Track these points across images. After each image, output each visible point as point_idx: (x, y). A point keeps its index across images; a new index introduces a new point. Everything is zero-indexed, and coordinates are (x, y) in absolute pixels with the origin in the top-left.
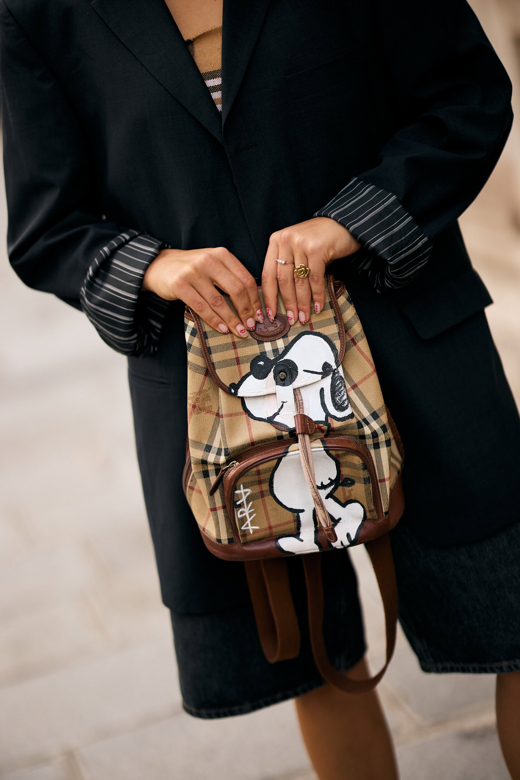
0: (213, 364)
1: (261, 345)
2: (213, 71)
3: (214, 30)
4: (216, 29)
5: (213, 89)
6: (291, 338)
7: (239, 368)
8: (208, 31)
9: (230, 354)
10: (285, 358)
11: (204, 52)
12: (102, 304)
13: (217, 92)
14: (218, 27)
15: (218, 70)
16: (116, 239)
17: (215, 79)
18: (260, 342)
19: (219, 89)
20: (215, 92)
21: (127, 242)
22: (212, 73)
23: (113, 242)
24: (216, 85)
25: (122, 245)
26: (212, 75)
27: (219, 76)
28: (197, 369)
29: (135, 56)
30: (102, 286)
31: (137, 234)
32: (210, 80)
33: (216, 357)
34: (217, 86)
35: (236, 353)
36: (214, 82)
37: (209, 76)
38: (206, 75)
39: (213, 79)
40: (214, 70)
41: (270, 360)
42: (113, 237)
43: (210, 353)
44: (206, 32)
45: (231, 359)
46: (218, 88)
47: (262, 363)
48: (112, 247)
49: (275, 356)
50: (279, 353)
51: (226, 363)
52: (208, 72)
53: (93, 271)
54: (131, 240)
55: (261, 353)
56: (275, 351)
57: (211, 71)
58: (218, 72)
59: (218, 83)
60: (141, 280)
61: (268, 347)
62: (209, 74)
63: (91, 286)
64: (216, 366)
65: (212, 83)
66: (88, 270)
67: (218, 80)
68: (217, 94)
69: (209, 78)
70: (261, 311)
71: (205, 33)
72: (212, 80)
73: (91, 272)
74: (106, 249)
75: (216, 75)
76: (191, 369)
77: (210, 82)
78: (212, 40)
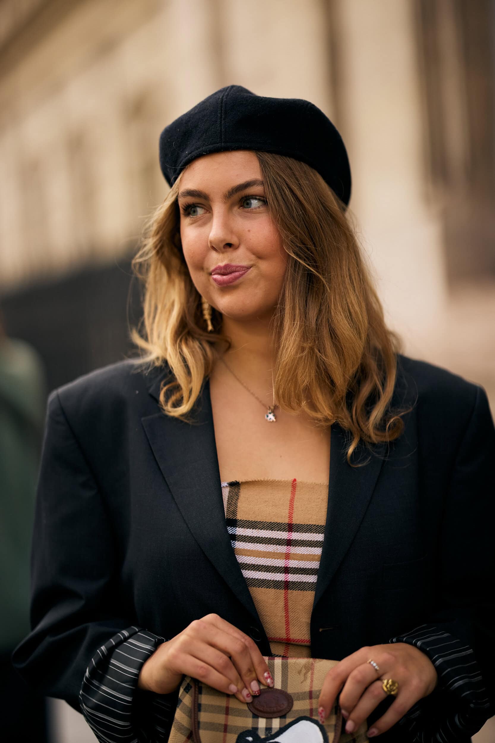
0: (199, 723)
1: (255, 719)
2: (254, 521)
3: (266, 481)
4: (268, 481)
5: (250, 539)
6: (288, 720)
7: (225, 737)
8: (260, 480)
9: (220, 719)
10: (276, 740)
11: (249, 500)
12: (97, 708)
13: (253, 544)
14: (271, 480)
15: (260, 522)
16: (114, 637)
17: (254, 530)
18: (256, 716)
19: (257, 541)
20: (252, 543)
21: (126, 639)
22: (253, 523)
23: (111, 640)
24: (254, 536)
25: (119, 644)
26: (252, 525)
27: (260, 528)
28: (180, 728)
29: (168, 486)
30: (98, 688)
31: (137, 630)
32: (249, 529)
33: (204, 717)
34: (255, 538)
35: (227, 720)
36: (252, 532)
37: (249, 525)
38: (246, 523)
39: (253, 529)
40: (256, 520)
41: (260, 737)
42: (112, 635)
43: (199, 710)
44: (257, 480)
45: (219, 724)
46: (255, 540)
47: (250, 739)
48: (110, 645)
49: (266, 735)
50: (271, 733)
51: (212, 727)
52: (249, 521)
53: (90, 673)
54: (130, 637)
55: (253, 728)
56: (268, 729)
57: (252, 521)
58: (260, 524)
59: (256, 535)
60: (136, 680)
61: (262, 723)
62: (249, 523)
63: (87, 689)
64: (201, 725)
65: (251, 532)
66: (86, 672)
67: (257, 532)
68: (253, 546)
69: (249, 527)
70: (268, 673)
71: (255, 481)
72: (251, 530)
73: (87, 674)
74: (103, 648)
75: (256, 526)
76: (174, 727)
77: (249, 531)
78: (261, 491)
